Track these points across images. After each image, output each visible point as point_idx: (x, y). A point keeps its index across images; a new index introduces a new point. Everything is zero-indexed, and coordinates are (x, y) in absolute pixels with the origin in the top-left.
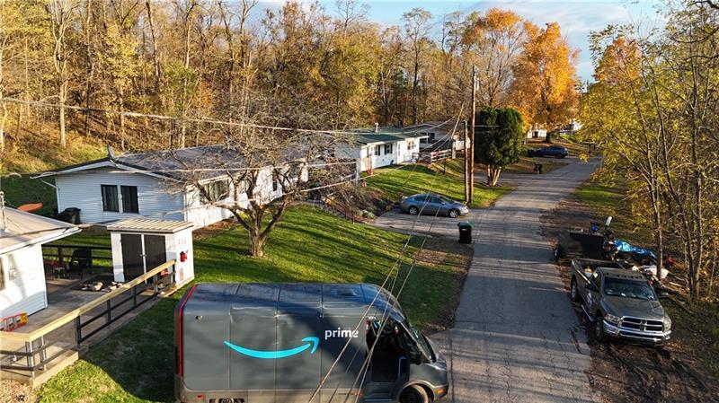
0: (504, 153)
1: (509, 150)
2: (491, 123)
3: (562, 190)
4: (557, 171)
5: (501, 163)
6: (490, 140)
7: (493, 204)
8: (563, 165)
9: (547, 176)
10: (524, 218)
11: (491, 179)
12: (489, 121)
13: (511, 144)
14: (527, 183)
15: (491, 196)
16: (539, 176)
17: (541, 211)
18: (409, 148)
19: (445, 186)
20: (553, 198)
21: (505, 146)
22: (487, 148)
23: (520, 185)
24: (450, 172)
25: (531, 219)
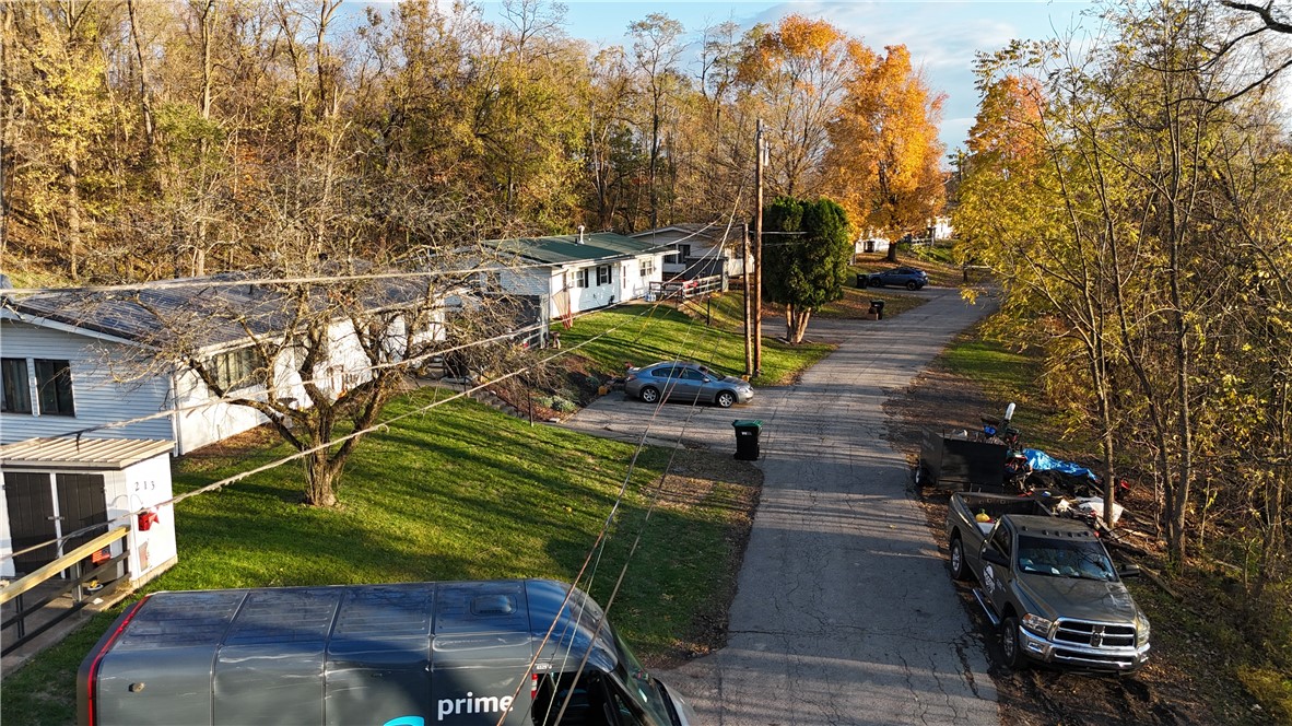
0: (816, 283)
1: (824, 277)
2: (791, 227)
3: (919, 349)
4: (911, 314)
5: (810, 302)
6: (790, 258)
7: (797, 379)
8: (919, 302)
9: (893, 324)
10: (855, 406)
11: (793, 330)
12: (788, 222)
13: (829, 266)
14: (858, 337)
15: (793, 362)
16: (877, 324)
17: (885, 391)
18: (643, 273)
19: (709, 346)
20: (905, 365)
21: (818, 270)
22: (785, 275)
23: (845, 340)
24: (718, 317)
25: (867, 407)
